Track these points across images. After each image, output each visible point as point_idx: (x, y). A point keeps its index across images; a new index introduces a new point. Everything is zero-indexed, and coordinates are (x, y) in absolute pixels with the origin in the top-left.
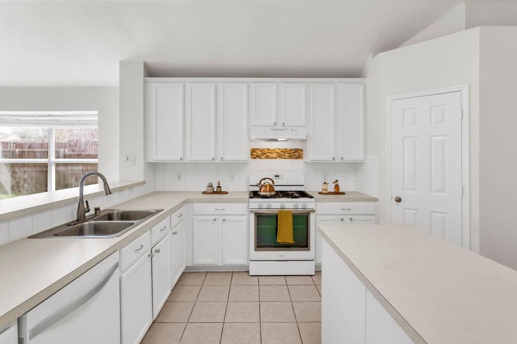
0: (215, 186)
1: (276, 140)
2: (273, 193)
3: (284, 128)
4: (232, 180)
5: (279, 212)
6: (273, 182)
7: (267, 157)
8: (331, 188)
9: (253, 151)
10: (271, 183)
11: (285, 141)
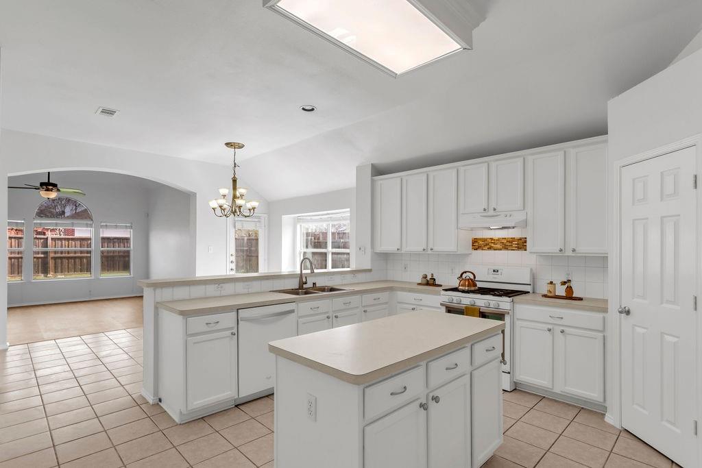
0: (429, 277)
1: (489, 229)
2: (473, 289)
3: (495, 214)
4: (452, 273)
5: (466, 308)
6: (475, 277)
7: (490, 248)
8: (561, 291)
9: (475, 241)
10: (472, 277)
11: (500, 229)
